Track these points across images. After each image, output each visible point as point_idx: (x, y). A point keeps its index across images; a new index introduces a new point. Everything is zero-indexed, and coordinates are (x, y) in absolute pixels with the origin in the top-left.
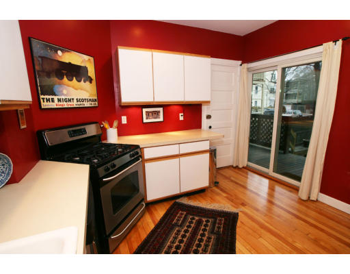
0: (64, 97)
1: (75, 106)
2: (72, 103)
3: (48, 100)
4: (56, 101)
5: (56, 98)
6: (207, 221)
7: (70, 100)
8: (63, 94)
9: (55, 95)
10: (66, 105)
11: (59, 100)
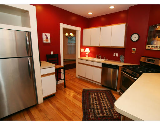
0: (154, 45)
1: (158, 49)
2: (157, 48)
3: (148, 47)
4: (151, 47)
5: (151, 46)
6: (99, 114)
7: (156, 47)
8: (154, 44)
9: (151, 45)
10: (154, 49)
11: (152, 47)
